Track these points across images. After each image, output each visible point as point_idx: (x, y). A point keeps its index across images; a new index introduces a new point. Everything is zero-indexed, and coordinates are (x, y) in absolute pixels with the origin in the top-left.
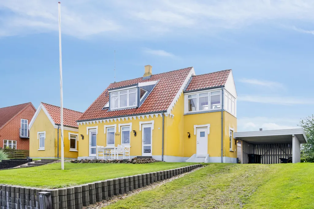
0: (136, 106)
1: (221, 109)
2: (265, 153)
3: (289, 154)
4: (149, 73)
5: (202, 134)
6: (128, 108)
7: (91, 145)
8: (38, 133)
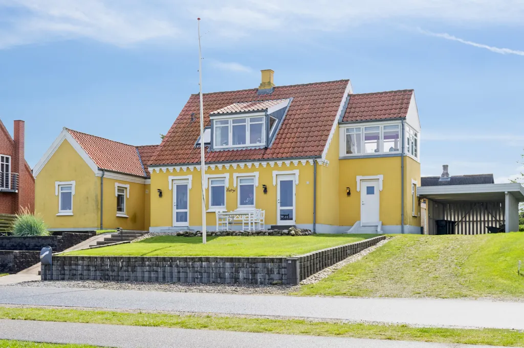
0: (263, 144)
1: (400, 152)
2: (462, 218)
3: (502, 219)
4: (269, 83)
5: (370, 191)
6: (247, 147)
7: (176, 207)
8: (57, 183)
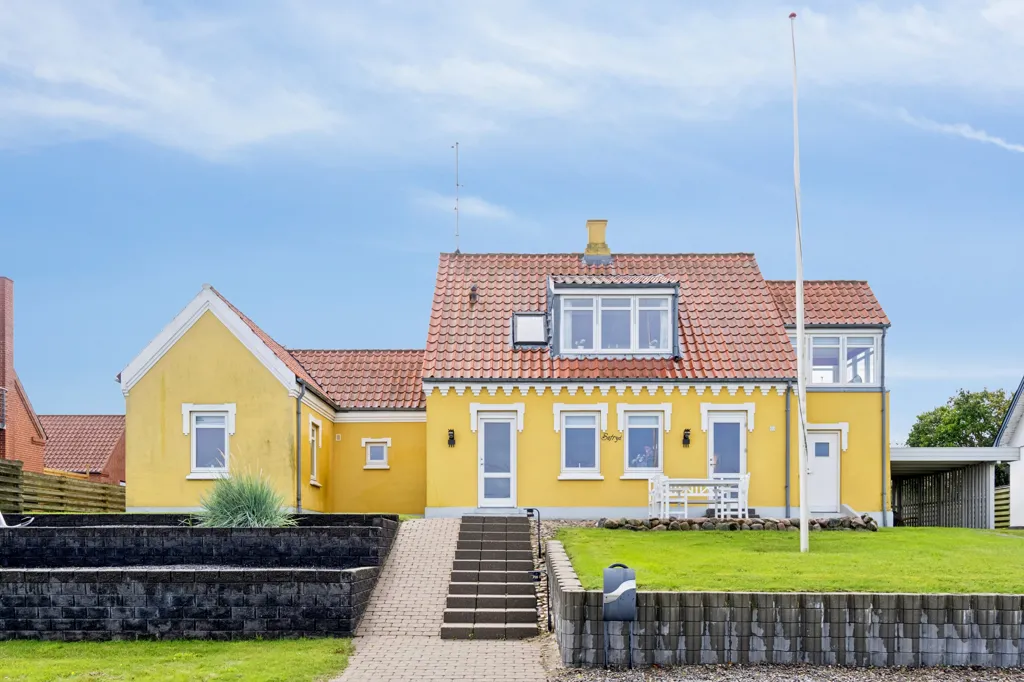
1: (876, 384)
4: (604, 245)
5: (822, 450)
6: (633, 354)
7: (483, 467)
8: (186, 408)
